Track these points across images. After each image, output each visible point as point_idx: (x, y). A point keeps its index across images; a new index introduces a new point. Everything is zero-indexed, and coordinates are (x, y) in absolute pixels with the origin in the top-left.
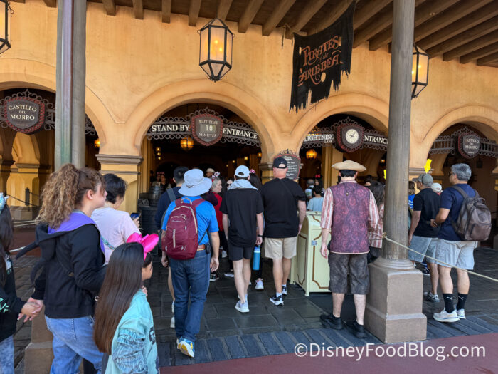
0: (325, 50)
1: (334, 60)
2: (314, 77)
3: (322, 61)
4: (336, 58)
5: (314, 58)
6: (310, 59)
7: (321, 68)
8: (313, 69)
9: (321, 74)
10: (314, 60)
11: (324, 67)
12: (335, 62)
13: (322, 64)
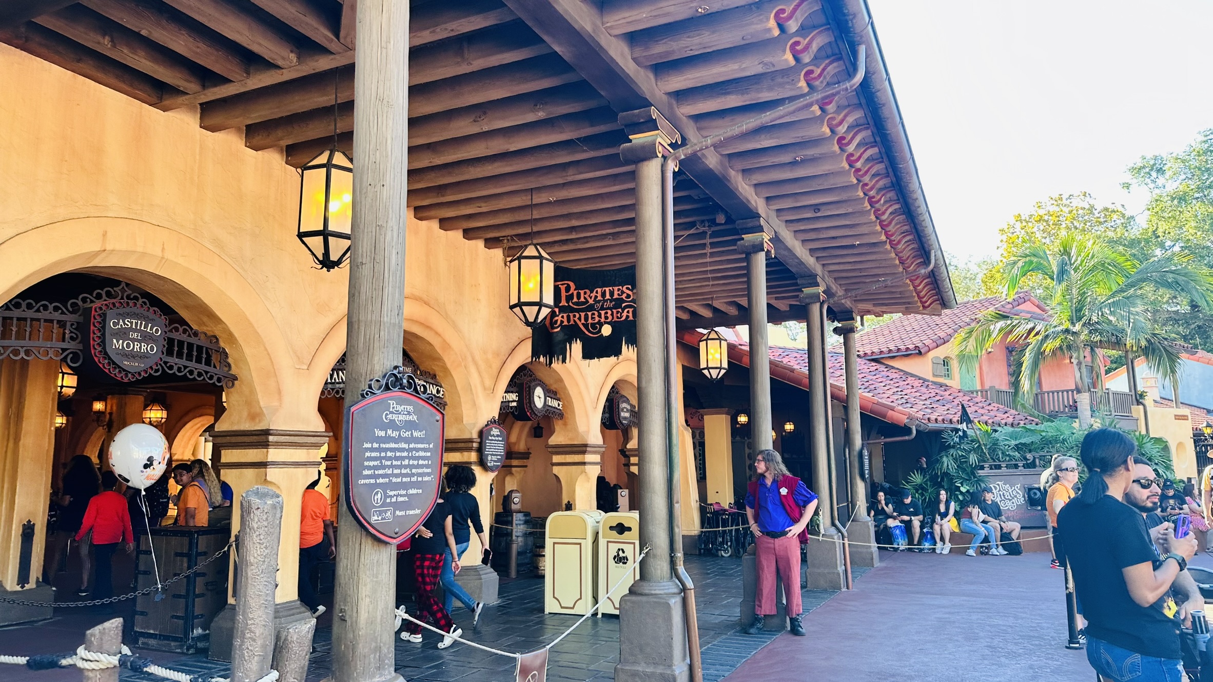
0: (608, 297)
1: (625, 314)
2: (586, 326)
3: (602, 308)
4: (628, 312)
5: (582, 299)
6: (575, 300)
7: (600, 316)
8: (583, 314)
9: (601, 325)
10: (583, 303)
11: (606, 318)
12: (627, 317)
13: (603, 312)
